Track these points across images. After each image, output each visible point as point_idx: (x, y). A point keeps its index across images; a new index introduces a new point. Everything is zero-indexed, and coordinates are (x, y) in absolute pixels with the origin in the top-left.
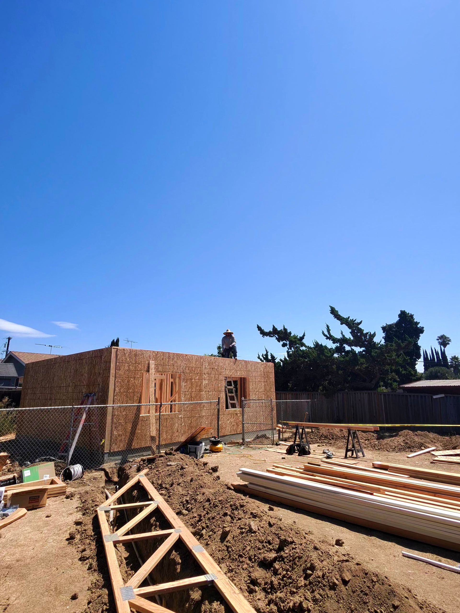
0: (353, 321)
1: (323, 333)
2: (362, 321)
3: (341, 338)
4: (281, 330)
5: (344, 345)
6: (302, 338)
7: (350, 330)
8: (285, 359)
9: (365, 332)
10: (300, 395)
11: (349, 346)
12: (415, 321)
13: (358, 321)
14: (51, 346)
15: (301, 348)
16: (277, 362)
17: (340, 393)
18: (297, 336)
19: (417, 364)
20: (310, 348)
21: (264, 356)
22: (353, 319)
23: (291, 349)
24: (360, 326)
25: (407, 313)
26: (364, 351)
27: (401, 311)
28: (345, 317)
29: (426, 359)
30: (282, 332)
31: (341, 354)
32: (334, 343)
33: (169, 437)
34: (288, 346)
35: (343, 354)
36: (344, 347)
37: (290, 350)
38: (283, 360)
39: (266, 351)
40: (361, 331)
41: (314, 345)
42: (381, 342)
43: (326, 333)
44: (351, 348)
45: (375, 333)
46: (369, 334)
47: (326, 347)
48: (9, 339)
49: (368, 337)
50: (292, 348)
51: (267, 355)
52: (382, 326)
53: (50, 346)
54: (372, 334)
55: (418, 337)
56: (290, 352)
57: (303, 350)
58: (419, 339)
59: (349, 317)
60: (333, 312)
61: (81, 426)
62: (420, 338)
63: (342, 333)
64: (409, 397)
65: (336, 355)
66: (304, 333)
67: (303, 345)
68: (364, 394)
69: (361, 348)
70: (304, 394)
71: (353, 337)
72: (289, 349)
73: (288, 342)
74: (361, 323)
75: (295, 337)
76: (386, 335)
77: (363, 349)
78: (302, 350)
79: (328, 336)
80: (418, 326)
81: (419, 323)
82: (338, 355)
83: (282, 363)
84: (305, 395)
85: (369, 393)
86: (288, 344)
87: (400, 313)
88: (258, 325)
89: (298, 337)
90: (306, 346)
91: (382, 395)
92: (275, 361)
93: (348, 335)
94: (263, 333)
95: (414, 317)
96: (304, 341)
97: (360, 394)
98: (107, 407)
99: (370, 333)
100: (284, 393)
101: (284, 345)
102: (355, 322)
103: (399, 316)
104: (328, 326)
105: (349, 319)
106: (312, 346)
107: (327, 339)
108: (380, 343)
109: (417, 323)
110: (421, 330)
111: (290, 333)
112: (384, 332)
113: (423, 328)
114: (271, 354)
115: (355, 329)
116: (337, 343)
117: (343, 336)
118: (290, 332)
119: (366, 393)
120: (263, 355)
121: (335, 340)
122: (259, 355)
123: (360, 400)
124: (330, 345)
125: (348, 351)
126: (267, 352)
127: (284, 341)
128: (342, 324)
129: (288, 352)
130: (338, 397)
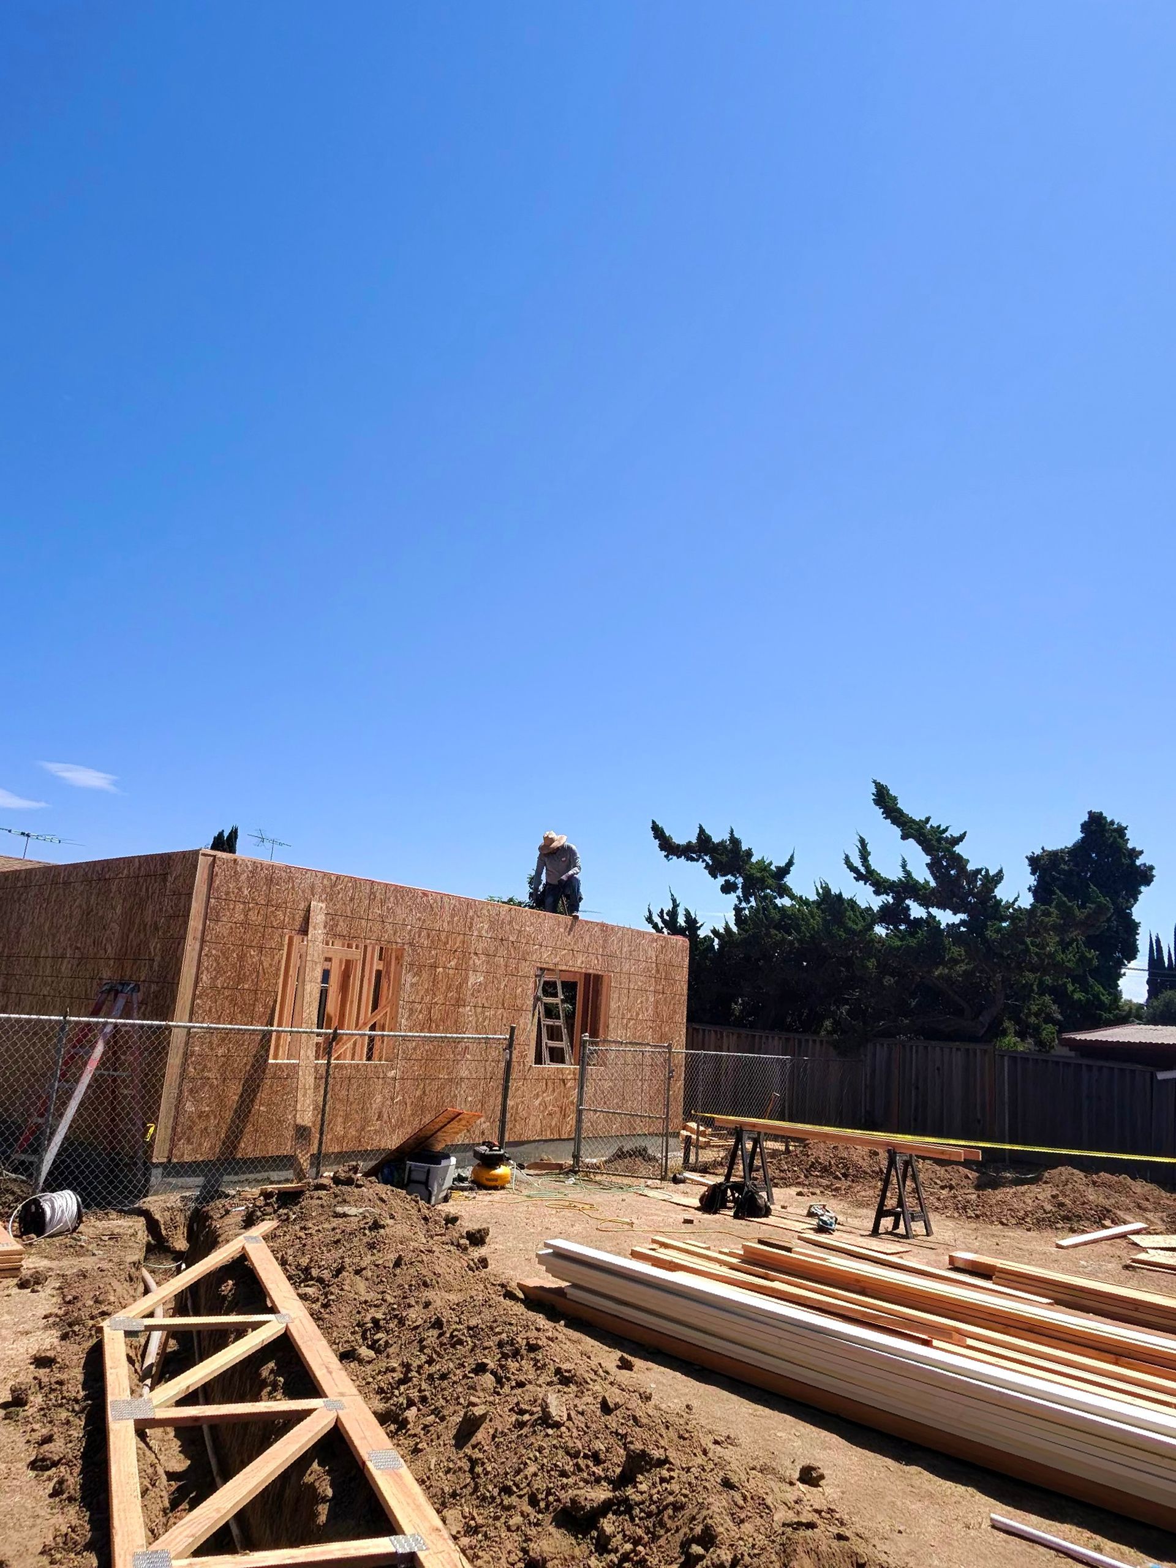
0: (938, 831)
1: (847, 861)
2: (965, 833)
3: (900, 880)
4: (723, 842)
5: (908, 902)
6: (784, 871)
7: (928, 859)
8: (727, 928)
9: (970, 867)
10: (764, 1040)
11: (920, 905)
12: (1130, 846)
13: (954, 832)
14: (28, 835)
15: (779, 902)
16: (702, 936)
17: (882, 1045)
18: (771, 864)
19: (1124, 974)
20: (806, 903)
21: (666, 917)
22: (939, 827)
23: (749, 902)
24: (958, 849)
25: (1109, 820)
26: (963, 923)
27: (1090, 813)
28: (918, 816)
29: (1155, 962)
30: (725, 847)
31: (896, 928)
32: (877, 893)
33: (353, 1132)
34: (740, 890)
35: (902, 927)
36: (908, 908)
37: (744, 905)
38: (722, 931)
39: (674, 901)
40: (959, 862)
41: (818, 894)
42: (1016, 900)
43: (857, 862)
44: (929, 913)
45: (1001, 871)
46: (983, 873)
47: (852, 903)
49: (979, 883)
50: (752, 899)
51: (673, 914)
52: (1029, 854)
53: (23, 834)
54: (992, 873)
55: (1134, 895)
56: (744, 909)
57: (783, 909)
58: (1136, 900)
59: (928, 819)
60: (884, 799)
61: (86, 1079)
62: (1140, 897)
63: (904, 866)
64: (1084, 1068)
65: (880, 930)
66: (792, 857)
67: (784, 891)
68: (954, 1050)
69: (955, 914)
70: (773, 1038)
71: (935, 878)
72: (740, 901)
73: (740, 880)
74: (962, 838)
75: (763, 867)
76: (1040, 880)
77: (963, 916)
78: (780, 905)
79: (863, 870)
80: (1138, 862)
81: (1141, 852)
82: (887, 929)
83: (716, 941)
84: (776, 1042)
85: (967, 1050)
86: (740, 886)
87: (1086, 818)
88: (654, 822)
89: (773, 867)
90: (792, 897)
91: (1006, 1058)
92: (699, 932)
93: (922, 874)
94: (669, 847)
95: (1129, 834)
96: (789, 880)
97: (942, 1049)
98: (169, 1028)
99: (987, 871)
100: (716, 1032)
101: (727, 888)
102: (944, 835)
103: (1085, 827)
104: (863, 842)
105: (928, 826)
106: (813, 897)
107: (857, 879)
108: (1013, 903)
109: (1135, 854)
110: (1146, 876)
111: (749, 853)
112: (1033, 873)
113: (1151, 868)
114: (686, 910)
115: (944, 857)
116: (888, 895)
117: (908, 874)
118: (750, 849)
119: (958, 1049)
120: (662, 911)
121: (880, 886)
122: (650, 912)
123: (938, 1069)
124: (867, 898)
125: (918, 921)
126: (676, 905)
127: (729, 877)
128: (904, 837)
129: (738, 910)
130: (874, 1055)
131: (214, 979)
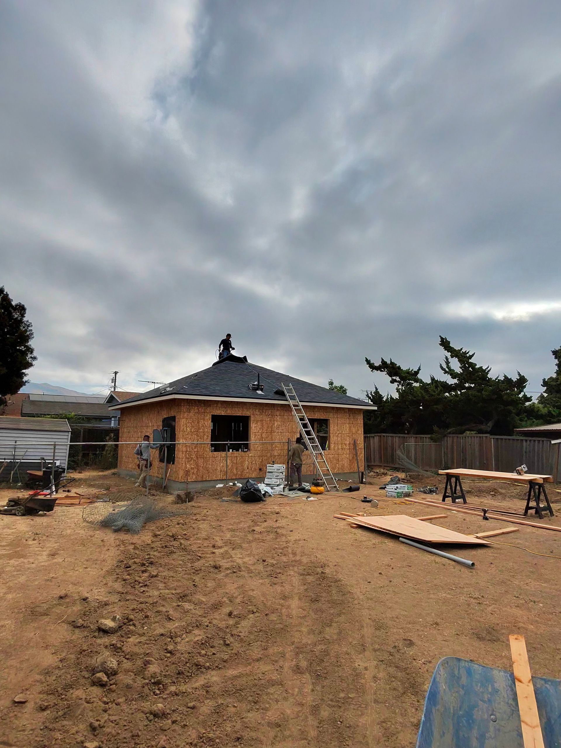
0: (465, 353)
2: (474, 353)
4: (390, 363)
6: (417, 373)
7: (460, 365)
8: (397, 397)
9: (477, 367)
13: (470, 354)
15: (415, 385)
18: (410, 370)
20: (426, 384)
21: (373, 394)
24: (472, 360)
28: (457, 348)
30: (391, 365)
32: (454, 378)
34: (398, 382)
37: (401, 387)
40: (473, 365)
41: (431, 380)
43: (445, 366)
46: (482, 368)
47: (446, 383)
48: (116, 373)
50: (404, 385)
53: (153, 382)
56: (401, 389)
57: (416, 387)
59: (461, 349)
60: (444, 343)
66: (420, 367)
67: (417, 381)
68: (475, 438)
71: (464, 371)
72: (399, 386)
73: (397, 378)
74: (473, 356)
75: (408, 372)
79: (447, 370)
84: (413, 439)
85: (480, 437)
86: (398, 380)
88: (365, 357)
89: (412, 372)
90: (421, 382)
94: (372, 367)
96: (419, 376)
99: (484, 367)
101: (393, 381)
102: (467, 355)
105: (461, 352)
106: (429, 382)
114: (379, 392)
115: (466, 363)
118: (400, 366)
119: (477, 437)
120: (371, 392)
121: (454, 375)
122: (367, 393)
126: (376, 389)
127: (394, 377)
129: (398, 390)
130: (447, 441)
131: (191, 429)
